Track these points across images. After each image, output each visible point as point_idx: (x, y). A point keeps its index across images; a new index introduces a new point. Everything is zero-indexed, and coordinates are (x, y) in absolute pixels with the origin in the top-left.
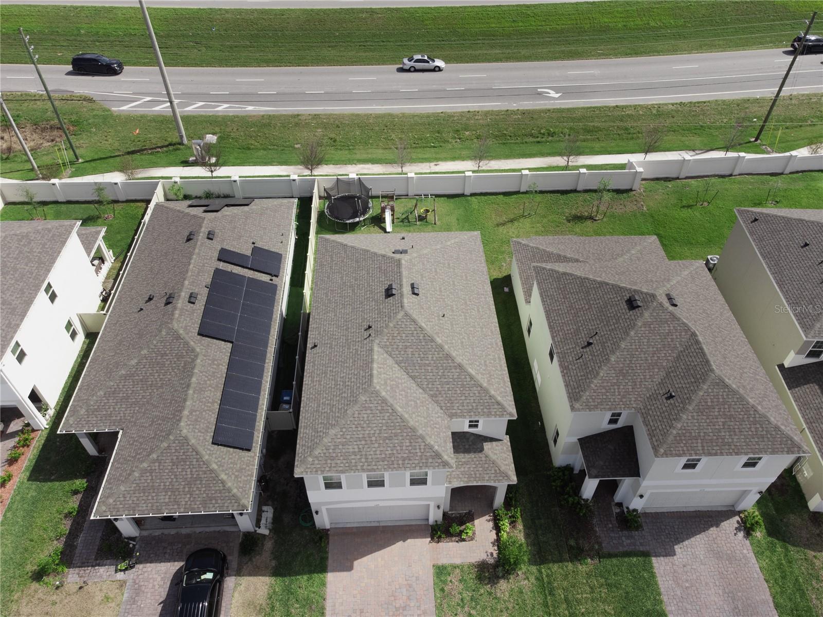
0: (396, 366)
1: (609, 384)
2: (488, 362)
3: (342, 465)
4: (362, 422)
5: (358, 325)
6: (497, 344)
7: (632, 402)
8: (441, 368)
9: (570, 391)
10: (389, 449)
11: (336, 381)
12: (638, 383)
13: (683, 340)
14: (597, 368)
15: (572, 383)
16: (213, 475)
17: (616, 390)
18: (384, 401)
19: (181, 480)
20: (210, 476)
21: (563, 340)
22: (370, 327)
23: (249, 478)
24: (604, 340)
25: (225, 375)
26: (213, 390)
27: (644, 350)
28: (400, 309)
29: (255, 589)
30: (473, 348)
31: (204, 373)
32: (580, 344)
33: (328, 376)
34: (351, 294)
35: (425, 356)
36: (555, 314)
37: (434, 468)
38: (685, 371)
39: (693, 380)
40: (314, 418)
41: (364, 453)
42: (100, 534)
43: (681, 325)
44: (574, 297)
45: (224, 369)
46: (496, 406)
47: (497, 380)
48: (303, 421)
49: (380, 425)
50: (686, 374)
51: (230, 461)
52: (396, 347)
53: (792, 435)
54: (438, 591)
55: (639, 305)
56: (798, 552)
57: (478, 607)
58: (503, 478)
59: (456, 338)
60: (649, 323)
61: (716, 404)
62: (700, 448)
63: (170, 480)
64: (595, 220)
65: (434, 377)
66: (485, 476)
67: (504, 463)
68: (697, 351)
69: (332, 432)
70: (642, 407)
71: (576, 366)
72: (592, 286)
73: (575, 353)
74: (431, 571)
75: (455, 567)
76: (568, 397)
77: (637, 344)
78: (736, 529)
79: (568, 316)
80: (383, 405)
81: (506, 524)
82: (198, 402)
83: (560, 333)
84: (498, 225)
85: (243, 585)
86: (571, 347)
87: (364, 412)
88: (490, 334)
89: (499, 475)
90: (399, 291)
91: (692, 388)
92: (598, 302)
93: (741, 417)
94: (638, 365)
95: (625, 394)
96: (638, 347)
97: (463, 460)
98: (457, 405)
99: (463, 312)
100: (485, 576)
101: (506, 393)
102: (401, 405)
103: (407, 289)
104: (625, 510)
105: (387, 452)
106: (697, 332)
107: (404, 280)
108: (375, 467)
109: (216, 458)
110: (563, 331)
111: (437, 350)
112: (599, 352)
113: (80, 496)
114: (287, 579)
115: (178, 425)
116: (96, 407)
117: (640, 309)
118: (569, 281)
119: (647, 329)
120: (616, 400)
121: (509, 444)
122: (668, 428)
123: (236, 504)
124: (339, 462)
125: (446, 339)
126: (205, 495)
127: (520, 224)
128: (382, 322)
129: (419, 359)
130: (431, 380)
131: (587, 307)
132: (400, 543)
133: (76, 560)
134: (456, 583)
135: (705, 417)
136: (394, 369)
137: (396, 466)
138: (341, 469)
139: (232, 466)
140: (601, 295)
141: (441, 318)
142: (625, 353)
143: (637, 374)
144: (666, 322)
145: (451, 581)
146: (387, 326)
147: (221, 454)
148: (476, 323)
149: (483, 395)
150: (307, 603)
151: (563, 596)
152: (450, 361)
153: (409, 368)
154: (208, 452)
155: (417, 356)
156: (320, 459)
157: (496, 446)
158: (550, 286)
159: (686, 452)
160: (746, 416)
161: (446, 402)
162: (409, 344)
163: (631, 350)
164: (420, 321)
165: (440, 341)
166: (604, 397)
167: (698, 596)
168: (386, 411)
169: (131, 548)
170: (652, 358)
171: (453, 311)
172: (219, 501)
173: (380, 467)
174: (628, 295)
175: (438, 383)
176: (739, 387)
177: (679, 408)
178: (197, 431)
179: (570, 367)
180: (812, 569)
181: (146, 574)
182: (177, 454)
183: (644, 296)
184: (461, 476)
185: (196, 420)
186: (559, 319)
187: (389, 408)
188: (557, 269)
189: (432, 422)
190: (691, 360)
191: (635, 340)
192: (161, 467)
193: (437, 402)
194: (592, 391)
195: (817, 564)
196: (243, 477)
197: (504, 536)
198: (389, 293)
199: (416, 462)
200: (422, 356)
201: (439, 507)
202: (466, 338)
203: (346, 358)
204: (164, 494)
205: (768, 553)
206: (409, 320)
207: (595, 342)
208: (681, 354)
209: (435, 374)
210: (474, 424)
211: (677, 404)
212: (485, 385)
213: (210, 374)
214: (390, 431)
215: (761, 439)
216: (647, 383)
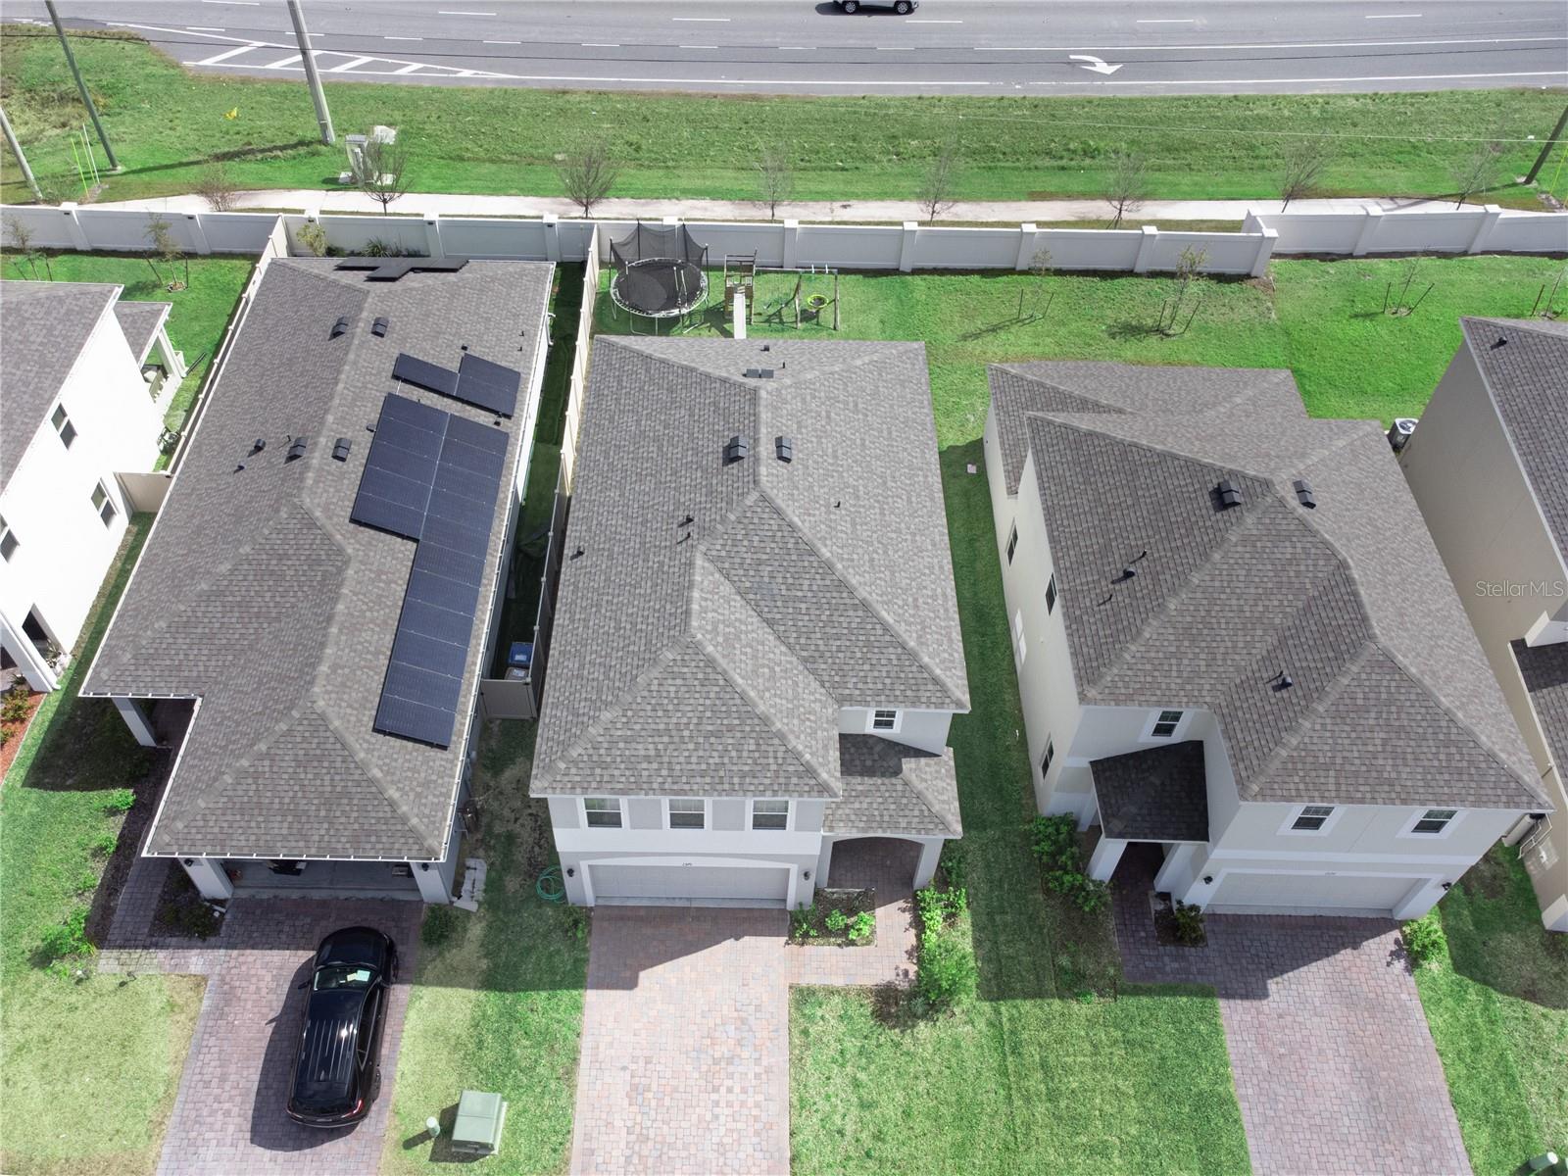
0: (738, 598)
1: (1161, 655)
2: (921, 600)
3: (623, 779)
4: (666, 701)
5: (665, 516)
6: (941, 567)
7: (1204, 693)
8: (826, 606)
9: (1081, 664)
10: (715, 754)
11: (618, 621)
12: (1219, 657)
13: (1320, 575)
14: (1138, 622)
15: (1085, 650)
16: (374, 789)
17: (1174, 668)
18: (711, 662)
19: (312, 796)
20: (368, 790)
21: (1075, 566)
22: (689, 520)
23: (442, 799)
24: (1158, 568)
25: (401, 603)
26: (377, 629)
27: (1238, 591)
28: (751, 485)
29: (448, 1008)
30: (893, 573)
31: (361, 597)
32: (1108, 575)
33: (603, 611)
34: (655, 455)
35: (797, 582)
36: (1064, 515)
37: (801, 796)
38: (1316, 635)
39: (1331, 654)
40: (573, 690)
41: (666, 759)
42: (158, 891)
43: (1320, 545)
44: (1106, 481)
45: (400, 590)
46: (930, 687)
47: (936, 636)
48: (551, 694)
49: (701, 708)
50: (1319, 642)
51: (407, 765)
52: (738, 560)
53: (1520, 773)
54: (796, 1032)
55: (1237, 500)
56: (1512, 1004)
57: (872, 1067)
58: (936, 825)
59: (860, 551)
60: (1254, 538)
61: (1372, 702)
62: (1332, 787)
63: (291, 794)
64: (1168, 335)
65: (811, 625)
66: (900, 820)
67: (940, 797)
68: (1346, 598)
69: (606, 716)
70: (1224, 704)
71: (1098, 616)
72: (1144, 460)
73: (1098, 591)
74: (787, 996)
75: (832, 992)
76: (1076, 676)
77: (1225, 578)
78: (1392, 954)
79: (1090, 519)
80: (709, 670)
81: (936, 917)
82: (347, 650)
83: (1072, 553)
84: (965, 338)
85: (426, 999)
86: (1090, 579)
87: (670, 682)
88: (930, 547)
89: (927, 820)
90: (751, 452)
91: (1328, 670)
92: (1152, 492)
93: (1421, 730)
94: (1223, 621)
95: (1192, 675)
96: (1225, 584)
97: (860, 788)
98: (854, 680)
99: (878, 502)
100: (889, 1013)
101: (953, 662)
102: (743, 672)
103: (766, 449)
104: (1175, 906)
105: (711, 761)
106: (1349, 560)
107: (763, 430)
108: (687, 787)
109: (379, 757)
110: (1077, 549)
111: (821, 571)
112: (1145, 591)
113: (121, 819)
114: (509, 997)
115: (307, 690)
116: (152, 651)
117: (1237, 508)
118: (1097, 449)
119: (1248, 549)
120: (1173, 686)
121: (952, 763)
122: (1271, 745)
123: (417, 847)
124: (617, 773)
125: (840, 551)
126: (356, 826)
127: (1012, 338)
128: (713, 510)
129: (783, 587)
130: (804, 629)
131: (1130, 502)
132: (729, 943)
133: (114, 934)
134: (832, 1022)
135: (1347, 728)
136: (732, 603)
137: (726, 787)
138: (621, 786)
139: (409, 774)
140: (1161, 479)
141: (833, 509)
142: (1199, 595)
143: (1218, 639)
144: (1289, 538)
145: (822, 1018)
146: (723, 520)
147: (391, 751)
148: (903, 525)
149: (907, 663)
150: (546, 1039)
151: (1037, 1058)
152: (845, 595)
153: (762, 603)
154: (365, 746)
155: (780, 580)
156: (581, 765)
157: (927, 765)
158: (1058, 458)
159: (1303, 793)
160: (1430, 730)
161: (833, 673)
162: (765, 557)
163: (1210, 590)
164: (789, 512)
165: (828, 555)
166: (1149, 679)
167: (1303, 1072)
168: (714, 682)
169: (217, 919)
170: (1253, 609)
171: (857, 497)
172: (384, 839)
173: (695, 787)
174: (1215, 481)
175: (819, 635)
176: (1423, 673)
177: (1297, 708)
178: (344, 704)
179: (1085, 618)
180: (1535, 1038)
181: (244, 968)
182: (305, 745)
183: (1249, 483)
184: (853, 817)
185: (343, 684)
186: (1072, 523)
187: (720, 677)
188: (1076, 423)
189: (802, 710)
190: (1331, 615)
191: (1221, 570)
192: (275, 769)
193: (814, 672)
194: (1125, 667)
195: (1546, 1030)
196: (430, 797)
197: (932, 939)
198: (731, 455)
199: (767, 781)
200: (790, 581)
201: (806, 875)
202: (880, 551)
203: (639, 579)
204: (279, 818)
205: (1450, 1002)
206: (767, 510)
207: (1140, 571)
208: (1312, 603)
209: (813, 617)
210: (884, 720)
211: (1295, 701)
212: (912, 644)
213: (373, 598)
214: (719, 722)
215: (1456, 777)
216: (1237, 657)
